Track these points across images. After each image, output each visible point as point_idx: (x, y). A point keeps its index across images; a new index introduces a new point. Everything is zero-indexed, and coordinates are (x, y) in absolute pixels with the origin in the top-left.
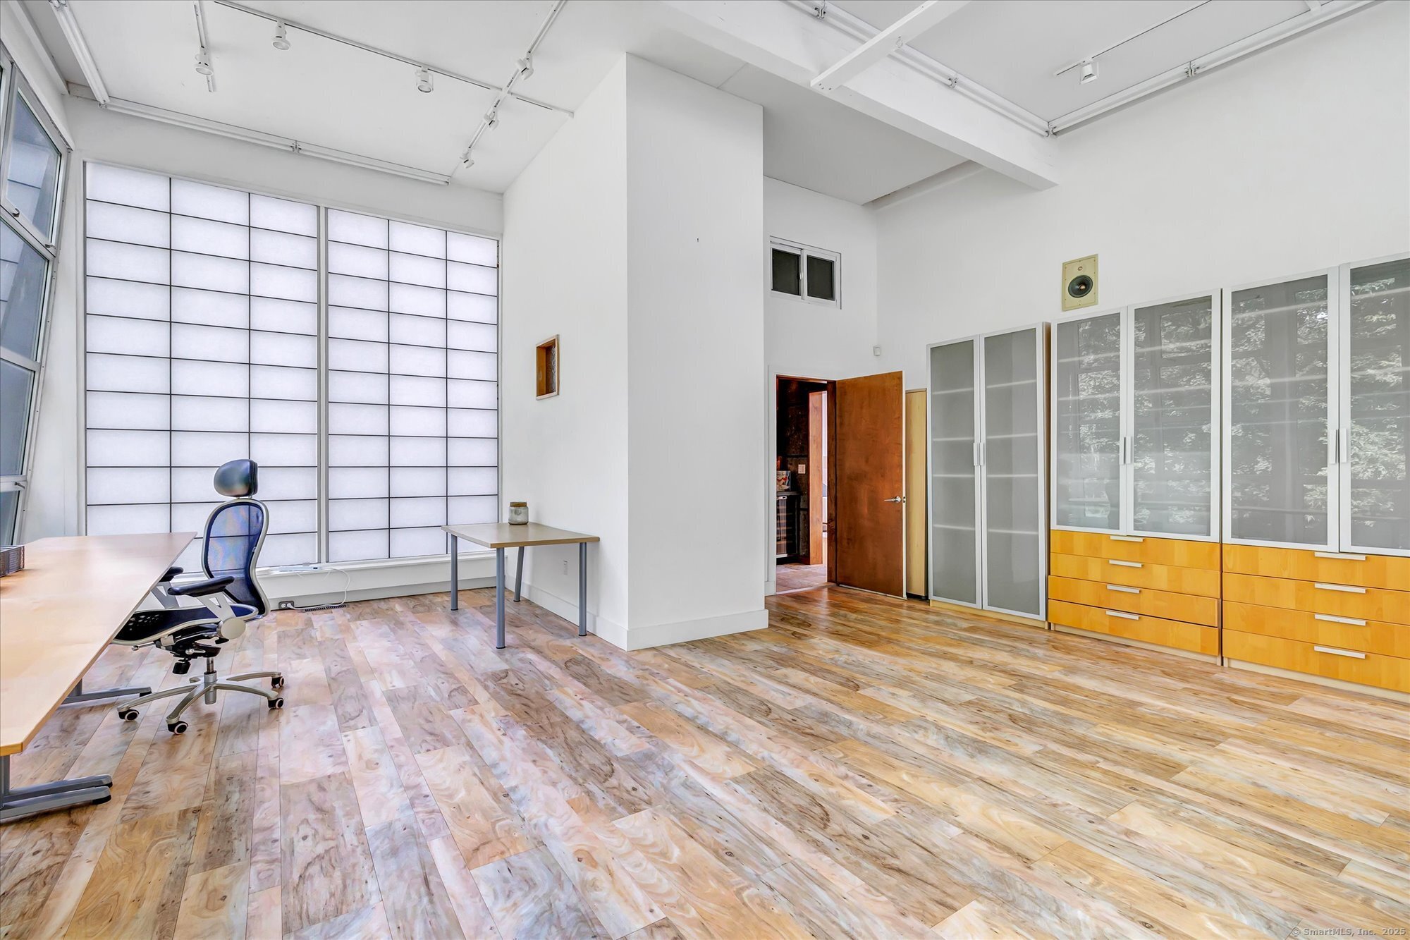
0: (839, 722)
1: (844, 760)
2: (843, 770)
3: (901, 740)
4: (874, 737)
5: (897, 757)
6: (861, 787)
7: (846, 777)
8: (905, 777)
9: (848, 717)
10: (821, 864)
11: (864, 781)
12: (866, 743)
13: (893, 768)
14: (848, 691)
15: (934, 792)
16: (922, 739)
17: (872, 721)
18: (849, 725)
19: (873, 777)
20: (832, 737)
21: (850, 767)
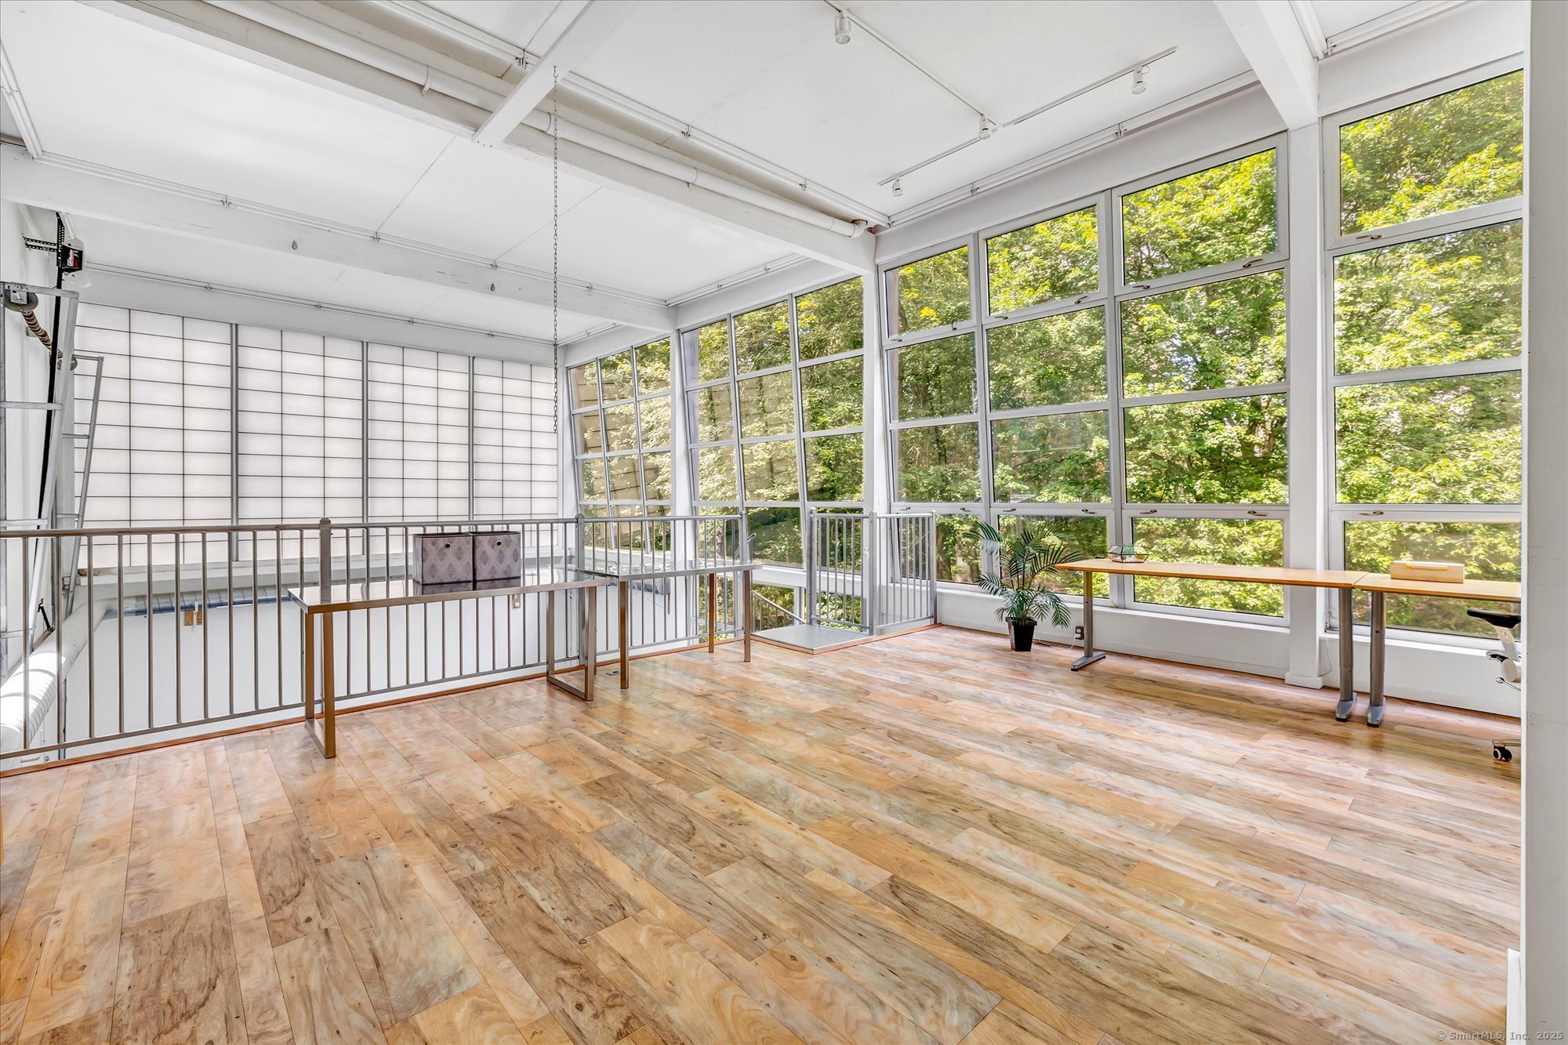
0: (903, 812)
1: (886, 770)
2: (886, 762)
3: (835, 795)
4: (862, 795)
5: (841, 776)
6: (869, 752)
7: (882, 758)
8: (836, 760)
9: (897, 822)
10: (885, 719)
11: (867, 755)
12: (869, 787)
13: (844, 766)
14: (906, 874)
15: (817, 753)
16: (813, 796)
17: (864, 816)
18: (891, 810)
19: (861, 758)
20: (904, 792)
21: (879, 764)
